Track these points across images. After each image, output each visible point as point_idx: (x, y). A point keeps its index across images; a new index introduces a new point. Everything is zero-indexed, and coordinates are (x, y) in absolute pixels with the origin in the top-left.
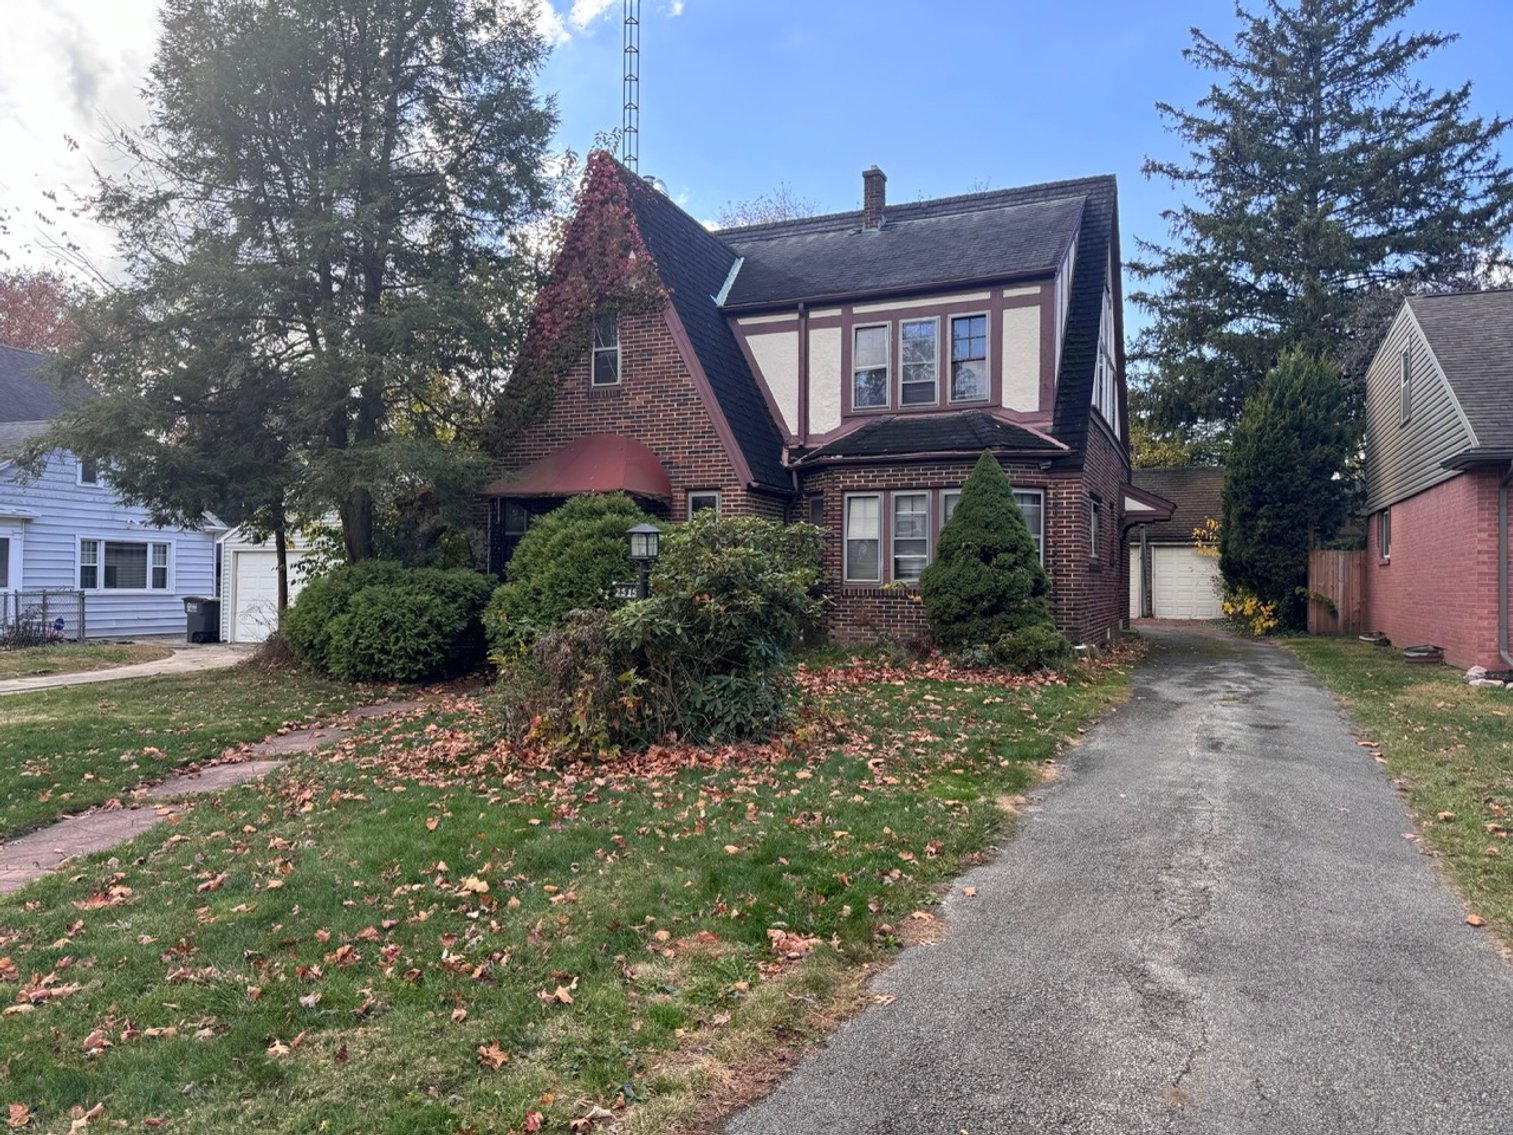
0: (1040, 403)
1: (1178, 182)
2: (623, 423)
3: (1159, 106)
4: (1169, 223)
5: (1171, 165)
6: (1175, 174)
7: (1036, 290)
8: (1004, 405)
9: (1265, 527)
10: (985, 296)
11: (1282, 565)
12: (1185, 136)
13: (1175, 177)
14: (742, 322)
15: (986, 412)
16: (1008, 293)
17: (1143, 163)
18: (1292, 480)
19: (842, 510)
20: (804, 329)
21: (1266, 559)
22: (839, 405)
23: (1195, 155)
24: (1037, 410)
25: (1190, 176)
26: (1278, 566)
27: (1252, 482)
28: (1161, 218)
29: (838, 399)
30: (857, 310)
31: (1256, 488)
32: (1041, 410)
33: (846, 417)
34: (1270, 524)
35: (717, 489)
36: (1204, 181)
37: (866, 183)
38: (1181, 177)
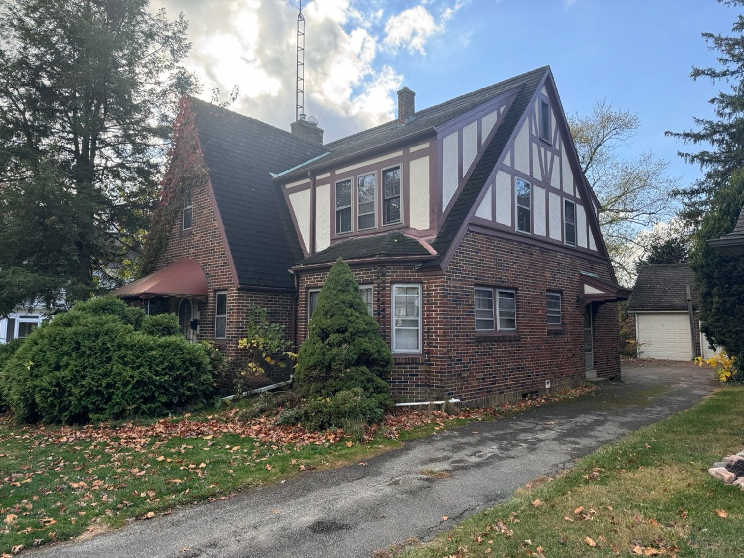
0: (431, 223)
1: (716, 79)
2: (192, 251)
3: (703, 35)
4: (715, 106)
5: (710, 69)
6: (713, 74)
7: (426, 145)
8: (411, 226)
9: (718, 302)
10: (400, 153)
11: (733, 331)
12: (723, 51)
13: (714, 77)
14: (288, 186)
15: (401, 231)
16: (413, 150)
17: (692, 70)
18: (735, 268)
19: (306, 301)
20: (314, 187)
21: (721, 326)
22: (329, 233)
23: (721, 60)
24: (429, 228)
25: (724, 74)
26: (730, 331)
27: (705, 270)
28: (710, 104)
29: (329, 229)
30: (338, 172)
31: (709, 274)
32: (431, 228)
33: (332, 240)
34: (721, 301)
35: (226, 289)
36: (734, 76)
37: (399, 98)
38: (718, 76)
